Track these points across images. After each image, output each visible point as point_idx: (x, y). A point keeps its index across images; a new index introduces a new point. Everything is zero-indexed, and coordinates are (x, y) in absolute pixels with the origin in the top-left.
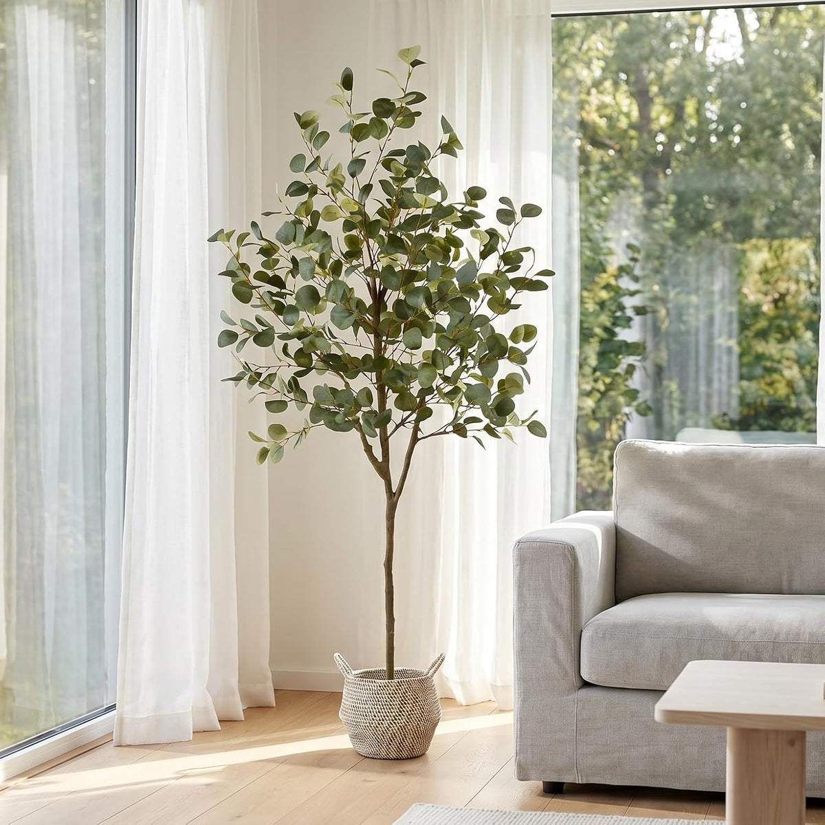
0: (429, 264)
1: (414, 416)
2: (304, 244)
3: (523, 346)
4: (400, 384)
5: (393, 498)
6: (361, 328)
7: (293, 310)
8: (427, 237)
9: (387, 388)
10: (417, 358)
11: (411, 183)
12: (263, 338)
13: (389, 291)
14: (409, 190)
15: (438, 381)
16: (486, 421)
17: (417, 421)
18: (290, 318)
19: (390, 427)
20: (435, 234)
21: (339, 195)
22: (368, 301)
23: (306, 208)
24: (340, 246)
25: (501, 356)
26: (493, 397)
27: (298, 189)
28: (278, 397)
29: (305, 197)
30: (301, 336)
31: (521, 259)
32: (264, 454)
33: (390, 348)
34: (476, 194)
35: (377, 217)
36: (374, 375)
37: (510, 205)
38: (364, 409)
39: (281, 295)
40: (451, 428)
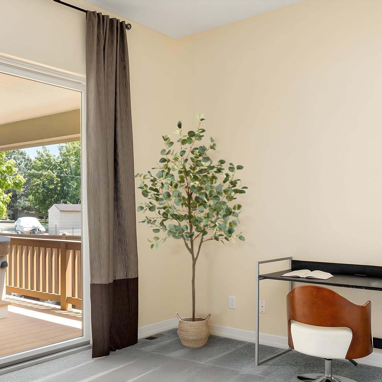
0: (206, 185)
1: (202, 234)
2: (166, 178)
3: (237, 211)
4: (197, 224)
5: (194, 260)
6: (184, 205)
7: (162, 199)
8: (206, 176)
9: (192, 225)
10: (202, 215)
11: (200, 158)
12: (152, 209)
13: (193, 193)
14: (200, 161)
15: (210, 222)
16: (225, 236)
17: (203, 235)
18: (161, 202)
19: (194, 237)
20: (208, 175)
21: (177, 162)
22: (186, 197)
23: (166, 167)
24: (177, 178)
25: (230, 215)
26: (227, 228)
27: (163, 160)
28: (157, 228)
29: (166, 163)
30: (164, 208)
31: (237, 183)
32: (152, 246)
33: (194, 212)
34: (222, 162)
35: (190, 169)
36: (188, 221)
37: (233, 166)
38: (185, 231)
39: (158, 195)
40: (213, 238)
